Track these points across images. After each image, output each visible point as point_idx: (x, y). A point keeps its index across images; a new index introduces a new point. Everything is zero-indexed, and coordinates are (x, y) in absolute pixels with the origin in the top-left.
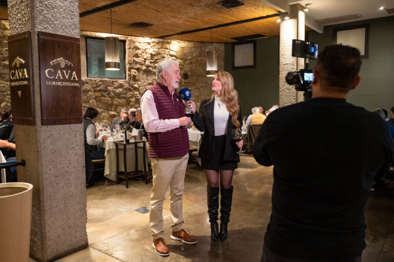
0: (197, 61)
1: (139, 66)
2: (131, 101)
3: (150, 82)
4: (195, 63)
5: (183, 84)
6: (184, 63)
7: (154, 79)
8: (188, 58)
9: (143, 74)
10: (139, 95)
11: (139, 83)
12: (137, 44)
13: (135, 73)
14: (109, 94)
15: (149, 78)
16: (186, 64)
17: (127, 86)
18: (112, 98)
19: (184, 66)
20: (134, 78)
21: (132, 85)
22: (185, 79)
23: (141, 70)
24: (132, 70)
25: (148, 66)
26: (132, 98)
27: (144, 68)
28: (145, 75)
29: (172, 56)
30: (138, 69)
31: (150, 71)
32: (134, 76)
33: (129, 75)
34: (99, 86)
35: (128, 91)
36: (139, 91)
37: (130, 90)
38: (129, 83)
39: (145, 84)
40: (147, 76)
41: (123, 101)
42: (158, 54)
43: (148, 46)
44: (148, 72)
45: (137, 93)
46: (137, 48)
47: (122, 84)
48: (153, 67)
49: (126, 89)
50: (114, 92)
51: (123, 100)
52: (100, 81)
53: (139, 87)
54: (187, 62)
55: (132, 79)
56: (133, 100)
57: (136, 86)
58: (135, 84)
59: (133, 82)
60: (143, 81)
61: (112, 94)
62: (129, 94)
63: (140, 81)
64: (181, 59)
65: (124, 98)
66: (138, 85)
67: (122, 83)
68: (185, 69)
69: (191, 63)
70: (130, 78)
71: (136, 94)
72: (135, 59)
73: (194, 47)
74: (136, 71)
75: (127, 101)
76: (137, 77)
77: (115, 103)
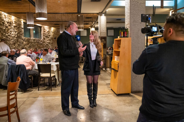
0: (57, 34)
1: (45, 35)
8: (55, 33)
12: (45, 28)
14: (39, 44)
17: (43, 41)
18: (40, 45)
25: (47, 35)
27: (46, 36)
29: (52, 32)
30: (45, 36)
34: (37, 41)
41: (42, 46)
42: (49, 31)
43: (47, 29)
44: (47, 37)
45: (45, 43)
46: (45, 29)
50: (40, 43)
52: (38, 39)
54: (55, 34)
57: (45, 41)
61: (40, 44)
62: (43, 44)
64: (54, 33)
68: (55, 36)
69: (56, 34)
72: (44, 32)
73: (56, 30)
77: (41, 46)
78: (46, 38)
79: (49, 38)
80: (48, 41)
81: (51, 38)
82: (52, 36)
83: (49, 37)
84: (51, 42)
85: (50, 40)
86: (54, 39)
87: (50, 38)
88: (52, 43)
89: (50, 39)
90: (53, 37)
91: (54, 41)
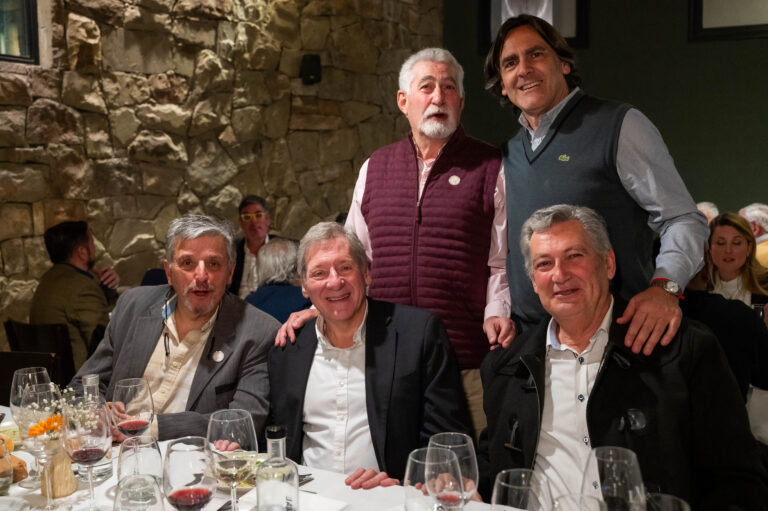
2: (69, 178)
3: (161, 86)
4: (339, 14)
5: (298, 103)
6: (300, 9)
7: (178, 75)
9: (127, 45)
10: (109, 151)
11: (109, 86)
13: (90, 34)
15: (155, 65)
16: (310, 15)
17: (47, 97)
19: (298, 22)
20: (86, 62)
21: (75, 99)
22: (307, 82)
23: (119, 20)
24: (73, 16)
26: (77, 162)
28: (135, 52)
30: (103, 18)
31: (159, 32)
32: (86, 51)
33: (59, 43)
35: (55, 125)
36: (109, 130)
37: (67, 123)
38: (59, 85)
39: (137, 94)
40: (145, 53)
41: (27, 178)
44: (149, 37)
45: (100, 136)
47: (21, 88)
48: (173, 15)
49: (45, 115)
51: (28, 170)
53: (110, 107)
54: (312, 7)
55: (74, 62)
56: (80, 172)
57: (93, 99)
58: (91, 91)
59: (79, 82)
60: (128, 79)
62: (61, 143)
63: (114, 79)
65: (31, 162)
66: (105, 95)
67: (24, 79)
68: (304, 37)
69: (326, 14)
70: (65, 58)
71: (98, 144)
74: (92, 24)
75: (48, 181)
76: (98, 57)
78: (123, 56)
79: (191, 50)
80: (160, 96)
81: (234, 57)
82: (251, 32)
83: (207, 37)
84: (241, 115)
85: (216, 92)
86: (297, 87)
87: (208, 57)
88: (256, 143)
89: (214, 70)
90: (267, 41)
91: (302, 113)
